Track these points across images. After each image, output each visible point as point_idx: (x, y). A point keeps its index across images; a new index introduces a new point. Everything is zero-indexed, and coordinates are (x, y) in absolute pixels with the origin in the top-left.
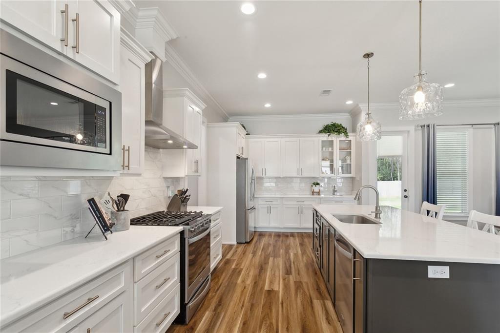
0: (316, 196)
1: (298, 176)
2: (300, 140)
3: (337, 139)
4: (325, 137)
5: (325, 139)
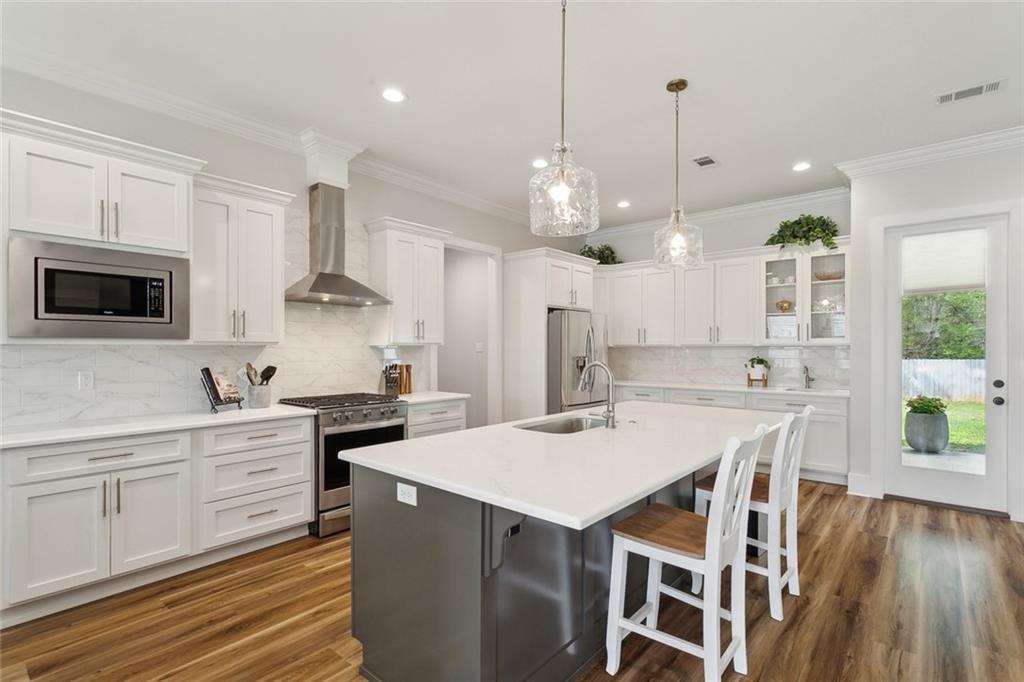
0: (758, 389)
1: (711, 343)
2: (715, 265)
3: (803, 256)
4: (775, 253)
5: (774, 257)
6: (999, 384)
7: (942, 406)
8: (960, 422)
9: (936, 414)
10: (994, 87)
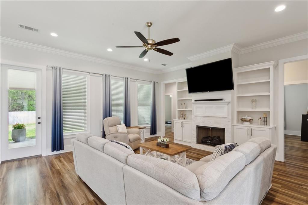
6: (39, 118)
7: (24, 126)
8: (30, 130)
9: (22, 129)
10: (36, 30)
